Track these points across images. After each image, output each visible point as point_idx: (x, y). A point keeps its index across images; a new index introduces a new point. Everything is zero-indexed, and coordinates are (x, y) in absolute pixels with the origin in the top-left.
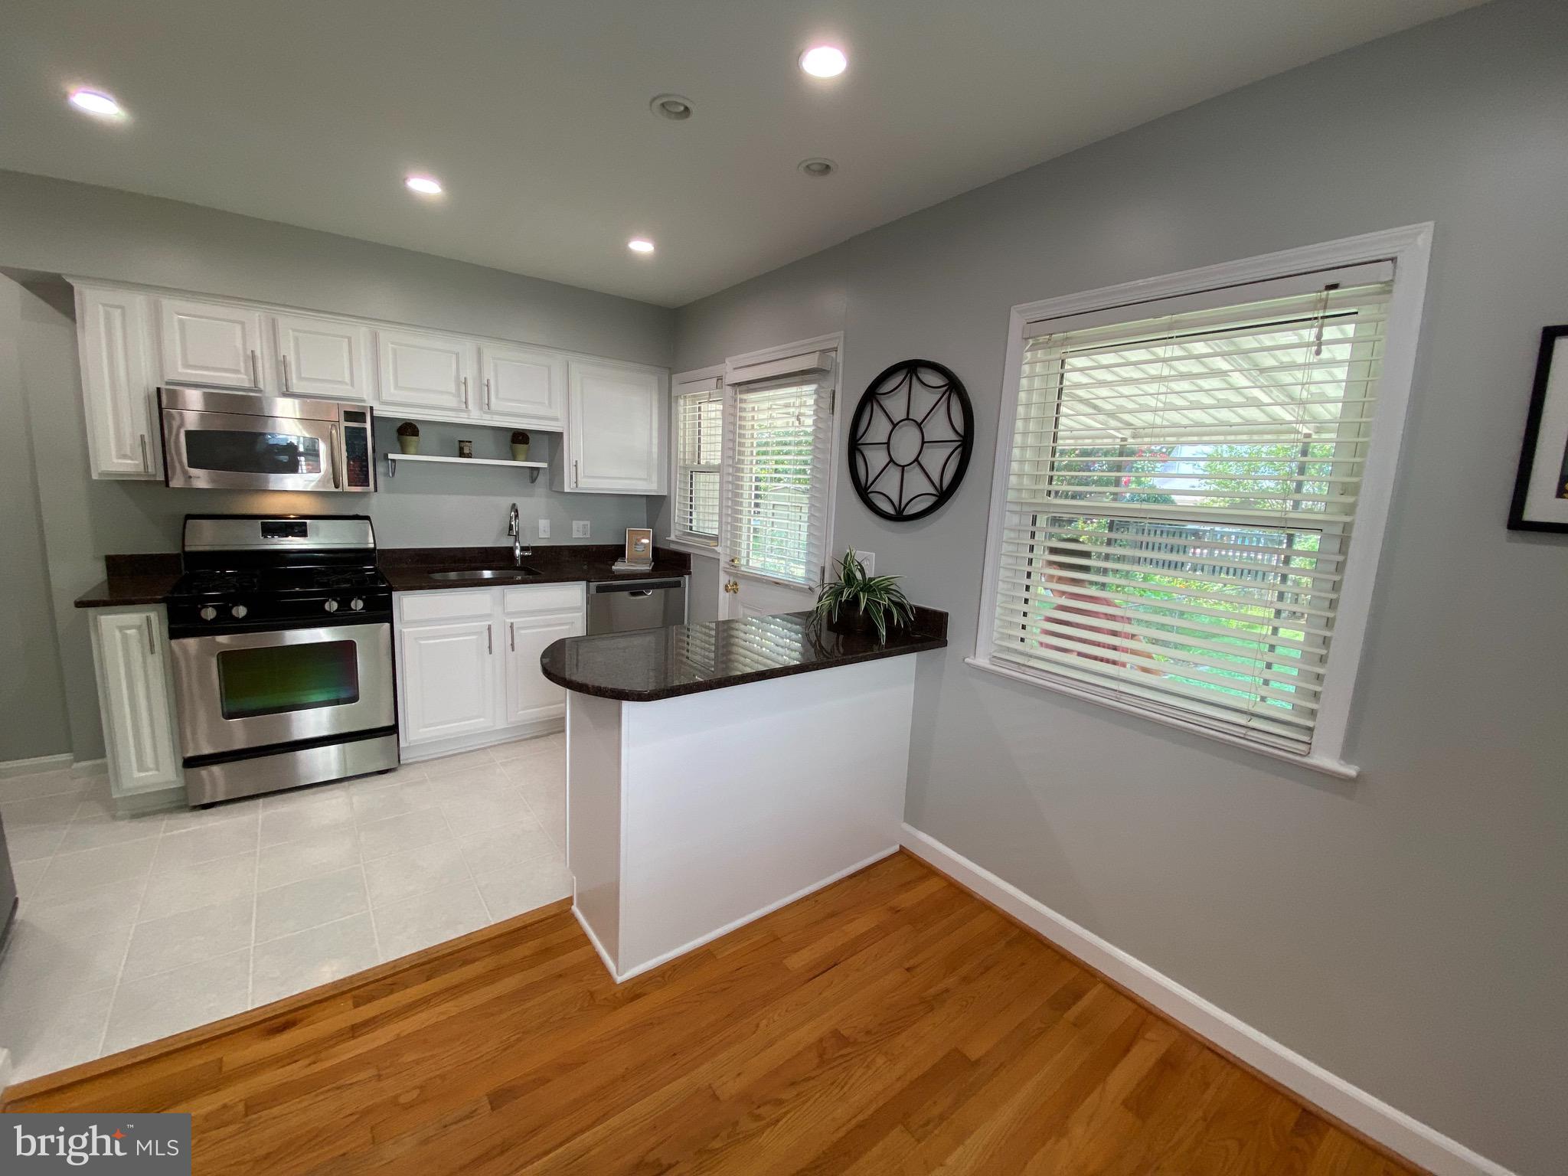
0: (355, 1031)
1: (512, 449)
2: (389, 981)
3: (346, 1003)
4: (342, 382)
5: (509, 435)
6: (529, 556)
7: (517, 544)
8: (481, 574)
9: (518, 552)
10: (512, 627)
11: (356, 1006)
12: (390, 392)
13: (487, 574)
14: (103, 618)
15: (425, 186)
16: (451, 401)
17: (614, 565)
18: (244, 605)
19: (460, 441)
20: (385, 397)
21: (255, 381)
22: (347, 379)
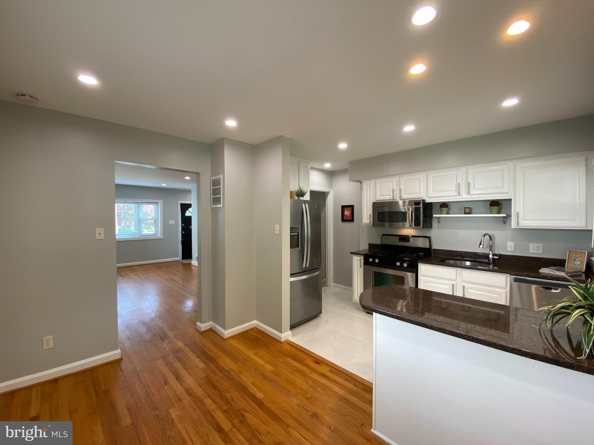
0: (323, 375)
1: (490, 209)
2: (339, 373)
3: (328, 369)
4: (417, 193)
5: (489, 203)
6: (496, 259)
7: (491, 253)
8: (465, 263)
9: (491, 256)
10: (464, 287)
11: (330, 371)
12: (431, 193)
13: (468, 263)
14: (354, 257)
15: (409, 128)
16: (454, 193)
17: (540, 269)
18: (378, 259)
19: (465, 208)
20: (429, 196)
21: (393, 197)
22: (418, 192)
